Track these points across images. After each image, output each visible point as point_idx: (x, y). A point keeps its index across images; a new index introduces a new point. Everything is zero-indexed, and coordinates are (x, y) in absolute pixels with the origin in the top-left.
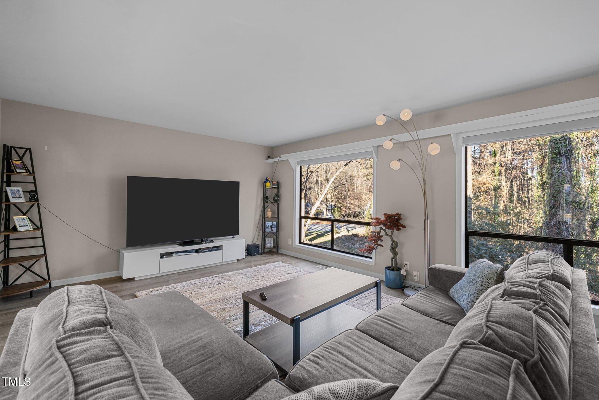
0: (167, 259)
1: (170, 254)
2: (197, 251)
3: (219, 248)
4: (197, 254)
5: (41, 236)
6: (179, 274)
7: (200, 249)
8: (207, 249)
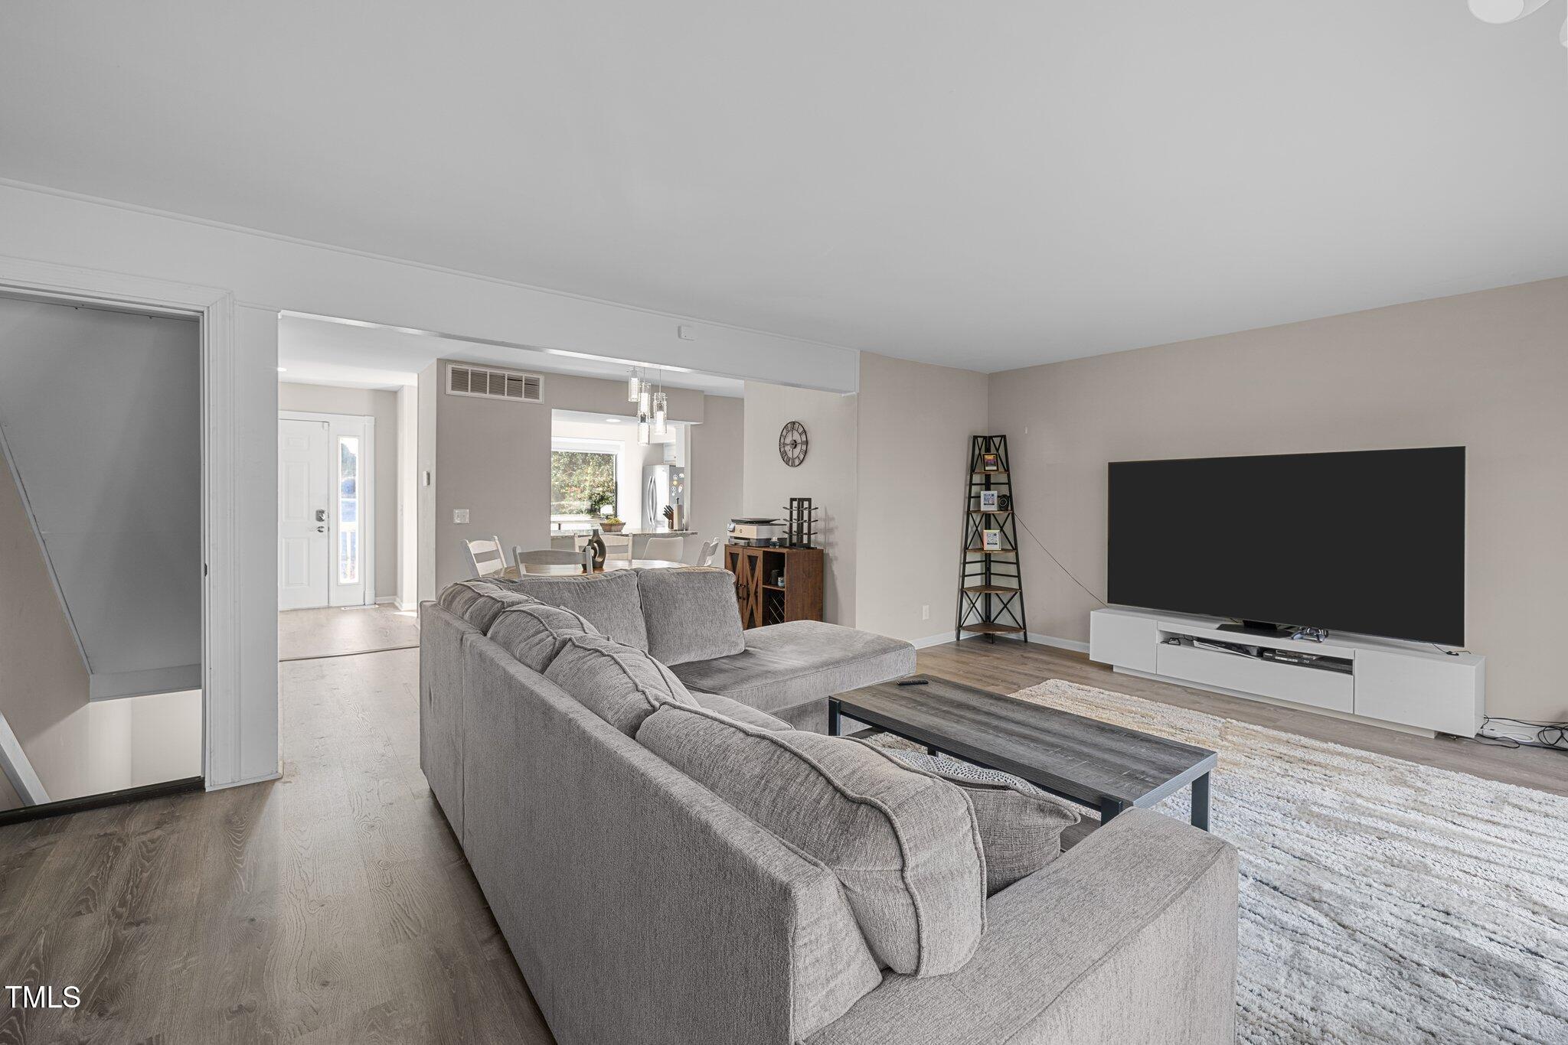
0: (1173, 649)
1: (1188, 640)
2: (1262, 652)
3: (1344, 665)
4: (1259, 660)
5: (1015, 561)
6: (1194, 691)
7: (1273, 651)
8: (1295, 657)
